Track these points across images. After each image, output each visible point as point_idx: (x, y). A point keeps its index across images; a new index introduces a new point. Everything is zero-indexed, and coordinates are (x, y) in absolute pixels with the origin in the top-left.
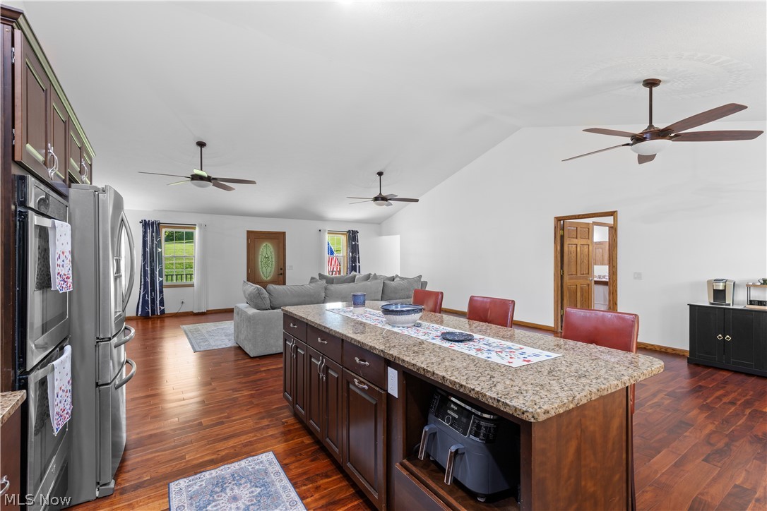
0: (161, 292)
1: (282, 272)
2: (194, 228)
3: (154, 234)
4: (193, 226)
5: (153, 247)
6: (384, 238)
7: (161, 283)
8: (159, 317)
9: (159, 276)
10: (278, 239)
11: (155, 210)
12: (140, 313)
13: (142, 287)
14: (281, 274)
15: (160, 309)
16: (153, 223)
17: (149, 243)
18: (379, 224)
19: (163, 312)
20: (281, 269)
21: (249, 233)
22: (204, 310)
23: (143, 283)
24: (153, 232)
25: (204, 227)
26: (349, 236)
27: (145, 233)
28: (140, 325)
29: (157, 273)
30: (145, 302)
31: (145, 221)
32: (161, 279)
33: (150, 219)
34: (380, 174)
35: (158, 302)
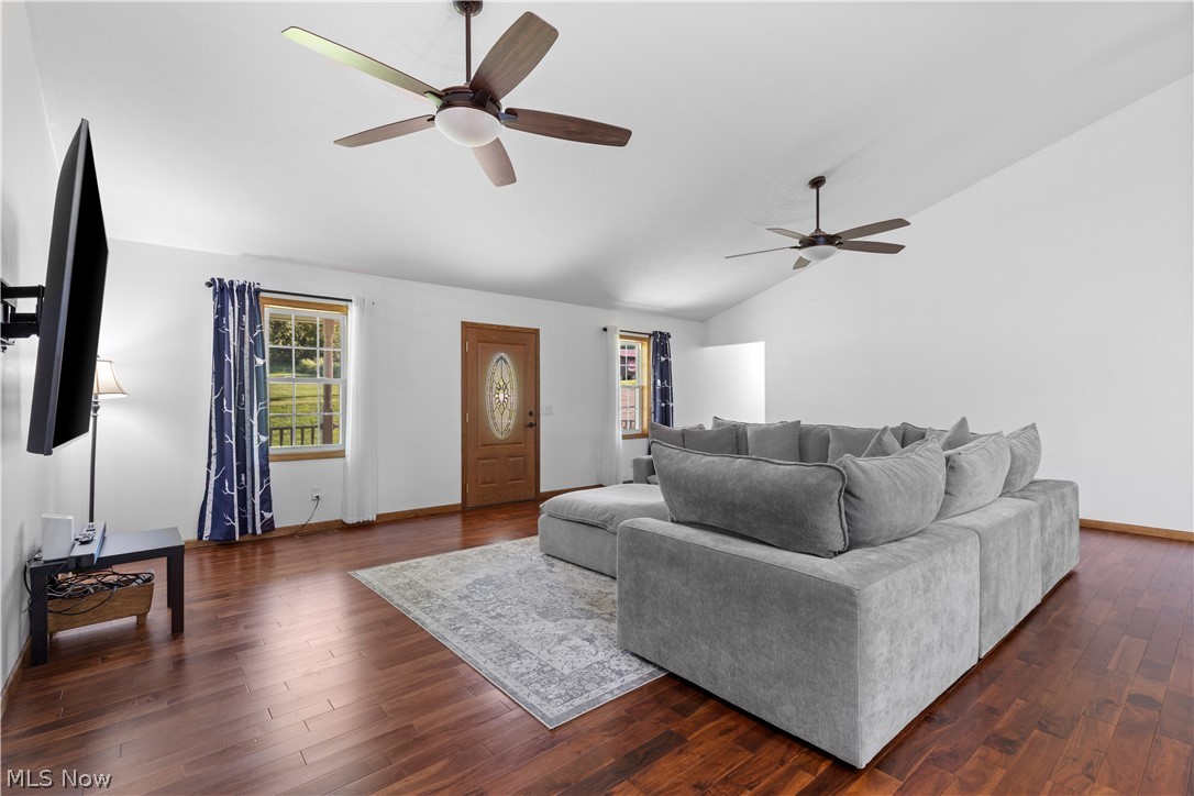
0: (265, 473)
1: (531, 420)
2: (344, 310)
3: (246, 319)
4: (339, 304)
5: (242, 354)
6: (710, 349)
7: (264, 449)
8: (257, 542)
9: (260, 431)
10: (522, 344)
11: (245, 256)
12: (207, 532)
13: (214, 459)
14: (531, 425)
15: (262, 517)
16: (241, 289)
17: (233, 342)
18: (702, 321)
19: (269, 525)
20: (531, 414)
21: (467, 327)
22: (371, 517)
23: (214, 450)
24: (242, 311)
25: (367, 307)
26: (655, 343)
27: (221, 313)
28: (207, 564)
29: (255, 422)
30: (221, 502)
31: (221, 280)
32: (263, 439)
33: (235, 279)
34: (817, 183)
35: (257, 501)
